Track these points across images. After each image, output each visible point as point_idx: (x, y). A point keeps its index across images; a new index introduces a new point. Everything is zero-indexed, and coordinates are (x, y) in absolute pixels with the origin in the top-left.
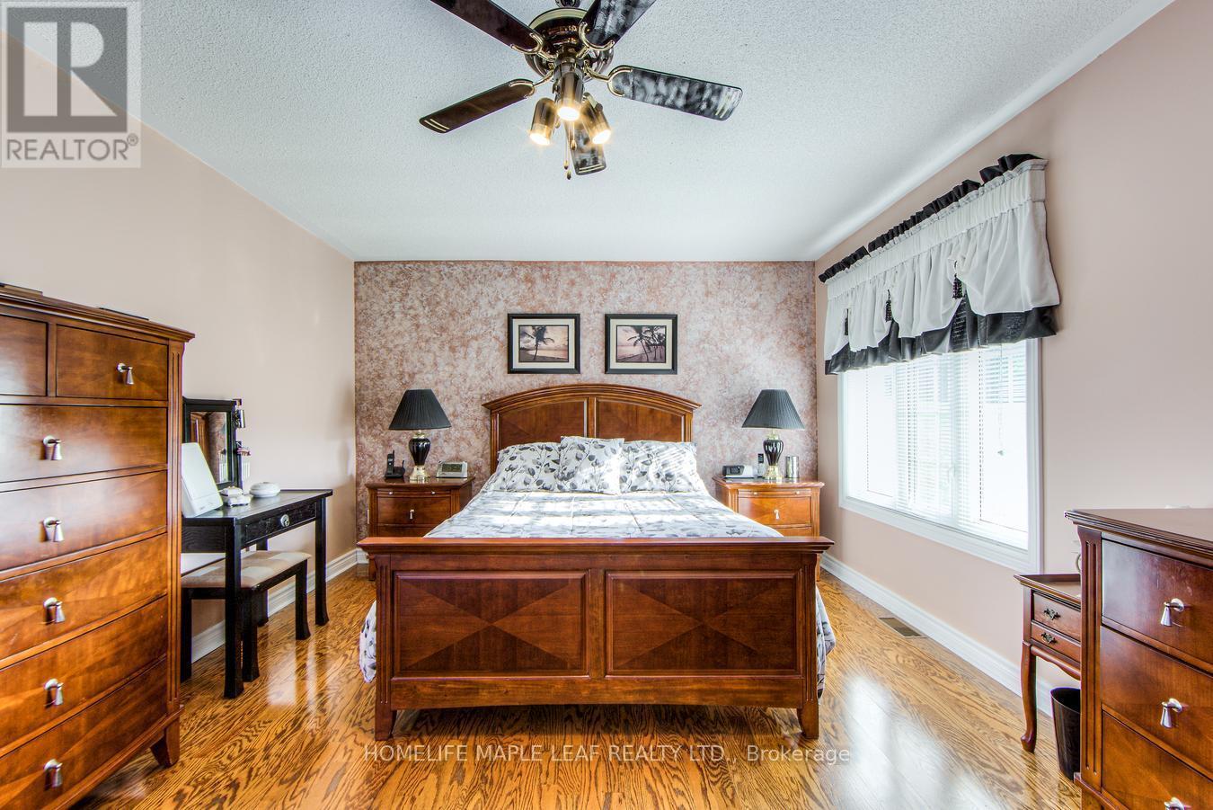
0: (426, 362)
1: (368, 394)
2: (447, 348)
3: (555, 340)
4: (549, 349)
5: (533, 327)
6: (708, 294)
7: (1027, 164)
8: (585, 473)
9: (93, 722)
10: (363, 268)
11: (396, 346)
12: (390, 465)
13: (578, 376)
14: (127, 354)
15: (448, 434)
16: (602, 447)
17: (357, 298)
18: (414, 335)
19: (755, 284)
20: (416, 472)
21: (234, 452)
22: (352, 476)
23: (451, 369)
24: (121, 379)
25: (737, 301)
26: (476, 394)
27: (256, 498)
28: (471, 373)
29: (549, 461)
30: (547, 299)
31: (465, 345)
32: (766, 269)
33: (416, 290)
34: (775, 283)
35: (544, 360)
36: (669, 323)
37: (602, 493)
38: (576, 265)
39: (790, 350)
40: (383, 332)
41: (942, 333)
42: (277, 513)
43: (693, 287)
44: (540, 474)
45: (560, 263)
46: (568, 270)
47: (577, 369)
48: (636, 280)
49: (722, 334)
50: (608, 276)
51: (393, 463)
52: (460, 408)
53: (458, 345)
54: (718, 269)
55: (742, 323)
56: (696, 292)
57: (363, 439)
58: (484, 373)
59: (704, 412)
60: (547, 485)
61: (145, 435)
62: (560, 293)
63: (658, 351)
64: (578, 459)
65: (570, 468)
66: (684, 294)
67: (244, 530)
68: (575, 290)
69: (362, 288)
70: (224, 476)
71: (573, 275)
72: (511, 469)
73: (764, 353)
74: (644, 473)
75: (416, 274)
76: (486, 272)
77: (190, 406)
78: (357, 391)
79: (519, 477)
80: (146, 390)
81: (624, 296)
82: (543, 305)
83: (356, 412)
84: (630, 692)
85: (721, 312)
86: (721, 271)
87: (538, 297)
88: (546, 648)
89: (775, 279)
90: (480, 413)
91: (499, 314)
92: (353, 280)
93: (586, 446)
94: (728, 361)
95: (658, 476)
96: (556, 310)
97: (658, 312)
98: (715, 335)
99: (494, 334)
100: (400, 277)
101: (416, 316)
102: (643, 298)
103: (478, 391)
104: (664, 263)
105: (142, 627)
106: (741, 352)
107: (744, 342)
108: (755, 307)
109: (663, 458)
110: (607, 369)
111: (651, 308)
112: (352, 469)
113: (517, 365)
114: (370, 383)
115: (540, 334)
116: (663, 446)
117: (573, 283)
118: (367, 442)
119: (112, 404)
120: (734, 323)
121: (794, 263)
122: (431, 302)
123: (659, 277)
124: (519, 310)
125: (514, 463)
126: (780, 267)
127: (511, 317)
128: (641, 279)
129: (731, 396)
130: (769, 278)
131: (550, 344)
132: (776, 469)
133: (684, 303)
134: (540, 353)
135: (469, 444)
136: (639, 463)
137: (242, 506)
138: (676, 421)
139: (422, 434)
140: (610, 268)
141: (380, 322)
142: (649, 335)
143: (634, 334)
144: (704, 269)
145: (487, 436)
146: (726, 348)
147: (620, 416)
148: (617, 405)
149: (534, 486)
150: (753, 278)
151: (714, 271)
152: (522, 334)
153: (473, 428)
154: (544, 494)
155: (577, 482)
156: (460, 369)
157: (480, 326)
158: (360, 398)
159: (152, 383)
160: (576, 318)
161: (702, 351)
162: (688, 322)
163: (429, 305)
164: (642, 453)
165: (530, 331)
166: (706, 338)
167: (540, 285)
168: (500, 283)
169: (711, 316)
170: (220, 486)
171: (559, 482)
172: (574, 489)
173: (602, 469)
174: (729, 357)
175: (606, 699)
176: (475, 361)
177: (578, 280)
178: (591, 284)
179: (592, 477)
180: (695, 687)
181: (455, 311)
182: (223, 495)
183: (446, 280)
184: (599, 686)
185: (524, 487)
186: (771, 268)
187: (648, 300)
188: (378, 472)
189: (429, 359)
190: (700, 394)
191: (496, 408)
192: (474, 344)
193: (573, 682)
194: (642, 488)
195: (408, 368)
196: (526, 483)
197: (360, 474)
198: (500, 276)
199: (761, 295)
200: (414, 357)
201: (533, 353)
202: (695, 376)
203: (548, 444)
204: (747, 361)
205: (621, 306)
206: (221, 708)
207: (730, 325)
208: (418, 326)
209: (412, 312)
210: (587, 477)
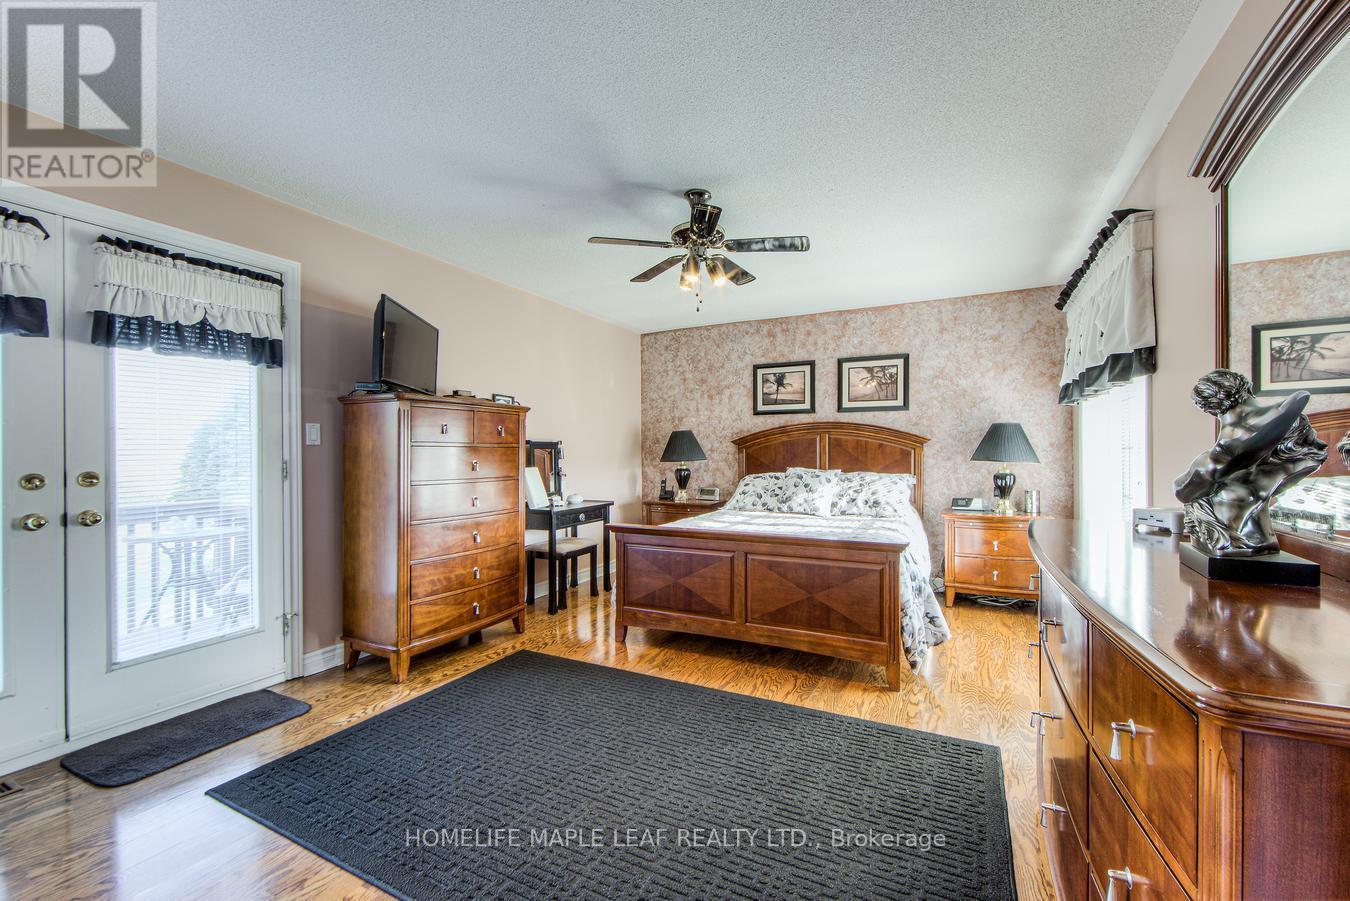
0: (691, 408)
1: (650, 434)
2: (706, 396)
3: (794, 385)
4: (788, 393)
5: (775, 374)
6: (942, 330)
7: (1131, 217)
8: (801, 497)
9: (490, 593)
10: (647, 338)
11: (669, 397)
12: (663, 489)
13: (813, 415)
14: (502, 421)
15: (706, 465)
16: (818, 476)
17: (643, 362)
18: (682, 386)
19: (997, 315)
20: (679, 495)
21: (558, 475)
22: (639, 497)
23: (709, 413)
24: (499, 433)
25: (975, 335)
26: (728, 433)
27: (570, 503)
28: (724, 416)
29: (775, 488)
30: (786, 350)
31: (720, 393)
32: (1009, 299)
33: (684, 352)
34: (1021, 312)
35: (784, 402)
36: (900, 362)
37: (814, 515)
38: (812, 318)
39: (1040, 380)
40: (660, 386)
41: (1102, 369)
42: (579, 511)
43: (926, 326)
44: (766, 498)
45: (797, 317)
46: (805, 322)
47: (813, 410)
48: (868, 325)
49: (959, 369)
50: (841, 324)
51: (665, 487)
52: (716, 445)
53: (714, 393)
54: (954, 305)
55: (981, 356)
56: (930, 330)
57: (646, 469)
58: (734, 416)
59: (937, 446)
60: (770, 507)
61: (510, 461)
62: (798, 344)
63: (889, 389)
64: (796, 486)
65: (788, 494)
66: (917, 333)
67: (558, 519)
68: (811, 339)
69: (646, 353)
70: (552, 489)
71: (810, 326)
72: (744, 493)
73: (1007, 385)
74: (854, 500)
75: (684, 339)
76: (736, 332)
77: (532, 446)
78: (643, 432)
79: (749, 500)
80: (510, 439)
81: (856, 341)
82: (783, 355)
83: (642, 448)
84: (762, 636)
85: (956, 347)
86: (958, 306)
87: (778, 348)
88: (710, 600)
89: (1021, 307)
90: (732, 448)
91: (747, 366)
92: (640, 348)
93: (804, 476)
94: (964, 395)
95: (867, 502)
96: (794, 358)
97: (891, 353)
98: (950, 370)
99: (742, 382)
100: (672, 343)
101: (683, 373)
102: (874, 341)
103: (729, 430)
104: (896, 306)
105: (508, 556)
106: (979, 385)
107: (983, 376)
108: (995, 339)
109: (873, 488)
110: (840, 409)
111: (883, 350)
112: (639, 491)
113: (761, 407)
114: (651, 426)
115: (780, 381)
116: (877, 477)
117: (809, 333)
118: (650, 471)
119: (496, 446)
120: (971, 357)
121: (1044, 288)
122: (694, 361)
123: (891, 320)
124: (763, 361)
125: (747, 489)
126: (1025, 294)
127: (756, 368)
128: (873, 323)
129: (967, 430)
130: (1013, 307)
131: (789, 389)
132: (1007, 502)
133: (917, 341)
134: (780, 397)
135: (723, 474)
136: (851, 492)
137: (560, 505)
138: (906, 455)
139: (684, 465)
140: (844, 317)
141: (658, 379)
142: (880, 374)
143: (865, 374)
144: (939, 307)
145: (736, 468)
146: (963, 382)
147: (850, 450)
148: (847, 441)
149: (760, 507)
150: (994, 309)
151: (950, 308)
152: (765, 381)
153: (726, 460)
154: (767, 513)
155: (794, 504)
156: (716, 413)
157: (731, 377)
158: (645, 438)
159: (512, 435)
160: (812, 364)
161: (936, 387)
162: (922, 359)
163: (693, 362)
164: (855, 483)
165: (772, 378)
166: (940, 374)
167: (780, 338)
168: (747, 340)
169: (947, 352)
170: (549, 495)
171: (779, 505)
172: (791, 510)
173: (815, 495)
174: (965, 391)
175: (747, 638)
176: (727, 406)
177: (814, 330)
178: (825, 333)
179: (806, 501)
180: (806, 639)
181: (712, 366)
182: (551, 500)
183: (706, 342)
184: (743, 629)
185: (752, 507)
186: (1015, 297)
187: (880, 342)
188: (656, 494)
189: (692, 406)
190: (933, 429)
191: (741, 443)
192: (727, 392)
193: (725, 624)
194: (850, 512)
195: (677, 413)
196: (754, 505)
197: (645, 495)
198: (747, 334)
199: (1003, 327)
200: (681, 405)
201: (774, 397)
202: (928, 412)
203: (778, 474)
204: (986, 394)
205: (853, 350)
206: (546, 617)
207: (968, 359)
208: (685, 380)
209: (680, 369)
210: (802, 501)
